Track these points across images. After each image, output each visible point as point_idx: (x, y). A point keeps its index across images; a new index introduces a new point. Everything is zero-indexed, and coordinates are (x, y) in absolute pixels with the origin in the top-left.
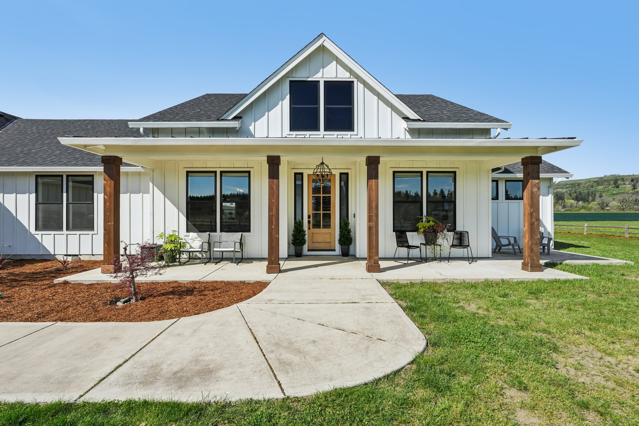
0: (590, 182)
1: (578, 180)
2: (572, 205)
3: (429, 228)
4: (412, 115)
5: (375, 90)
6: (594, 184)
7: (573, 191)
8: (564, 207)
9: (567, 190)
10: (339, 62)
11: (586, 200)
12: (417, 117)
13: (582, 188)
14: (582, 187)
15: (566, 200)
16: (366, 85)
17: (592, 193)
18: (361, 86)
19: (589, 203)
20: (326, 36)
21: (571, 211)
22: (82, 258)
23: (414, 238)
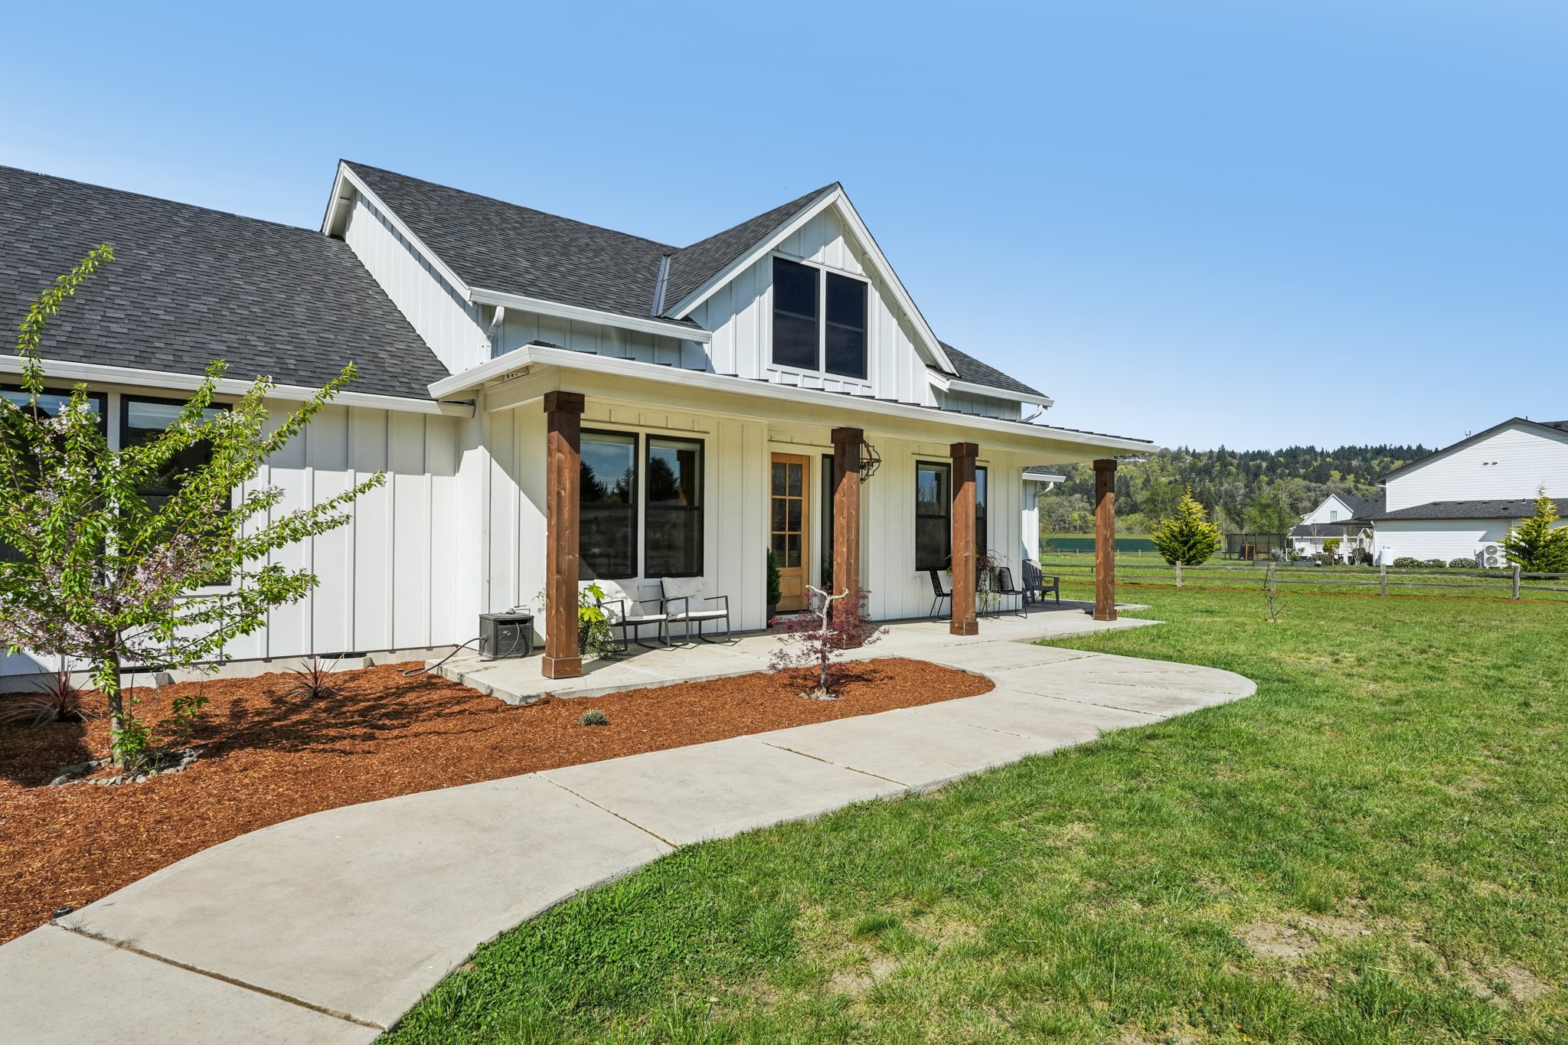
4: (948, 365)
10: (852, 239)
12: (952, 369)
16: (885, 293)
18: (877, 295)
20: (842, 188)
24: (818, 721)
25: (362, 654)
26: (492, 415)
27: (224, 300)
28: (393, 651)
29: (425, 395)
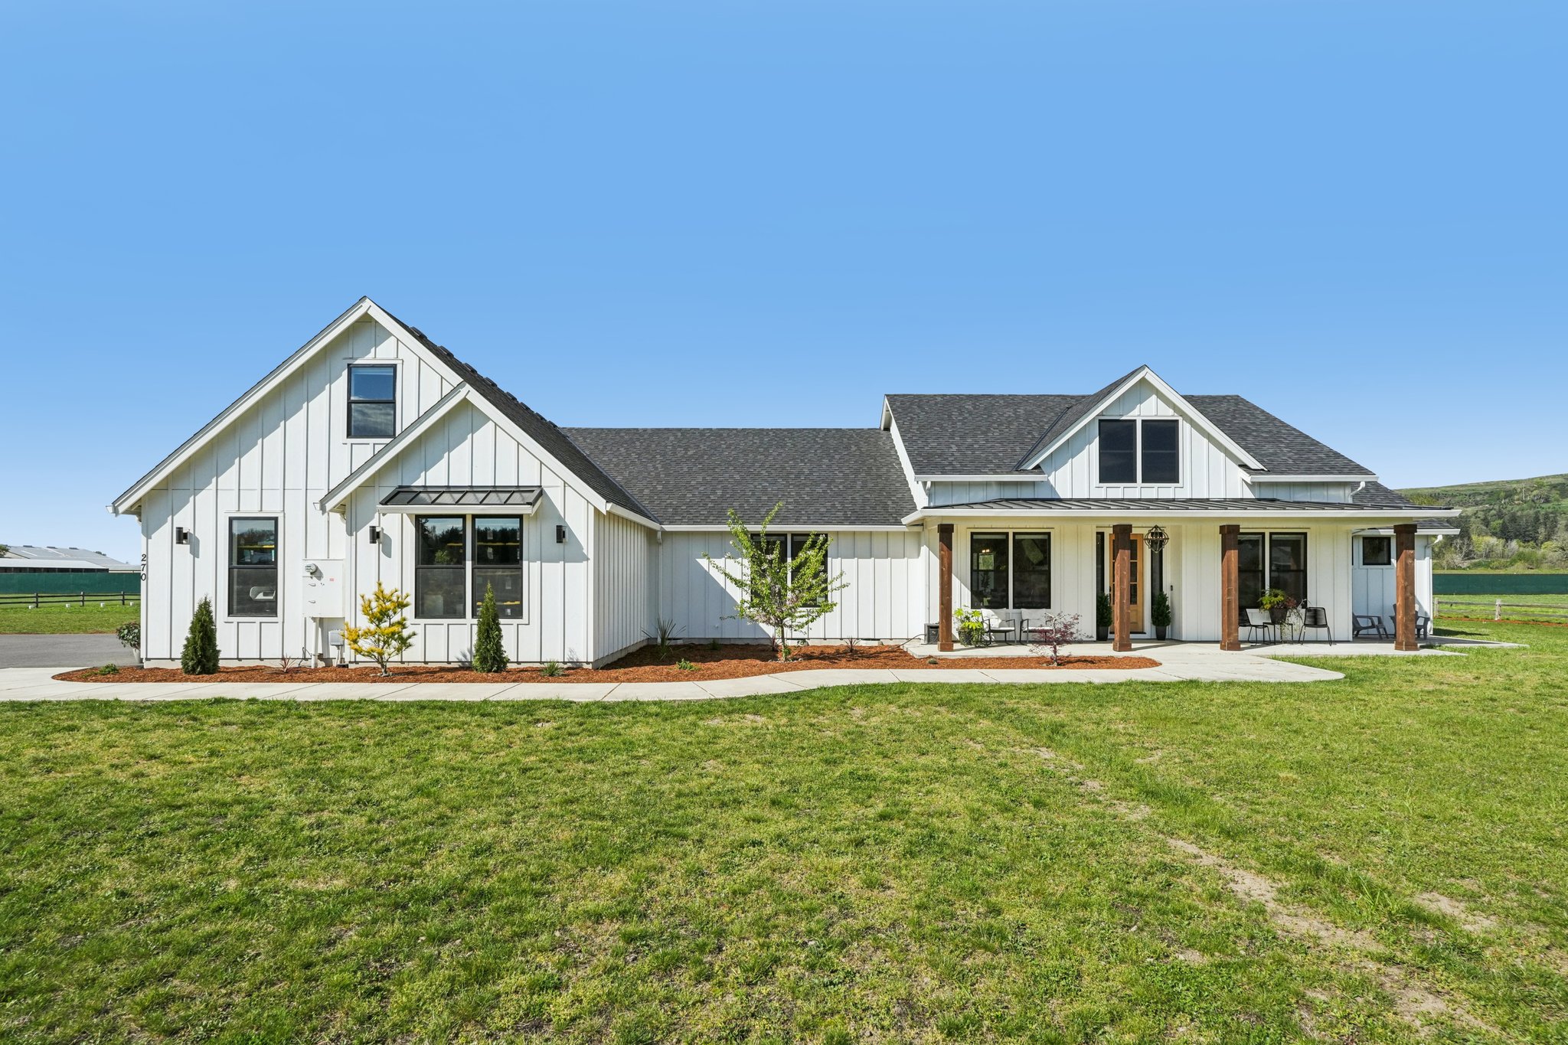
0: (1540, 486)
1: (1508, 482)
2: (1491, 551)
3: (1278, 604)
4: (1254, 464)
5: (1221, 444)
6: (1553, 491)
7: (1493, 512)
8: (1468, 556)
9: (1475, 509)
10: (1161, 396)
11: (1528, 536)
12: (1259, 466)
13: (1519, 504)
14: (1518, 500)
15: (1474, 537)
16: (1194, 424)
17: (1546, 516)
18: (1187, 426)
19: (1538, 545)
20: (1148, 367)
21: (1487, 566)
22: (811, 643)
23: (1256, 616)
24: (1014, 668)
25: (879, 640)
26: (929, 531)
27: (829, 484)
28: (891, 639)
29: (900, 523)
